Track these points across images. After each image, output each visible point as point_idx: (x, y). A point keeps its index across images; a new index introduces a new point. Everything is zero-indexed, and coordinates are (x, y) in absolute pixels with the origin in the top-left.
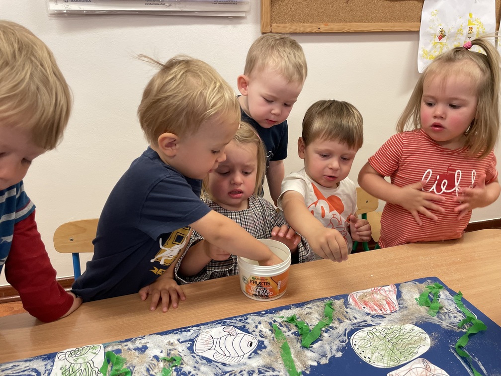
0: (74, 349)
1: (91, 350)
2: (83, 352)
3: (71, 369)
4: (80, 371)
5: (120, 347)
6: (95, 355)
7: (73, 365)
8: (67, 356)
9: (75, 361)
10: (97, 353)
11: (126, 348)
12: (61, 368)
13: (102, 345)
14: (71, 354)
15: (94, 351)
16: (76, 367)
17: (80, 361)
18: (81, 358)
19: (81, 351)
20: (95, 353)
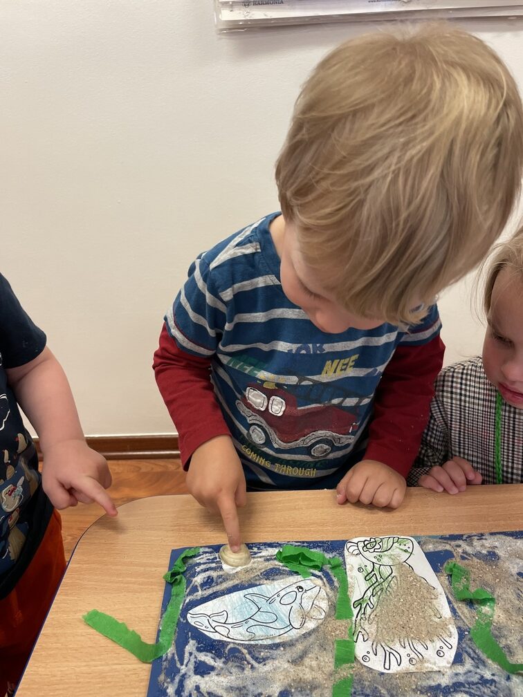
0: (368, 538)
1: (397, 545)
2: (385, 546)
3: (377, 573)
4: (395, 580)
5: (448, 547)
6: (407, 554)
7: (377, 566)
8: (361, 549)
9: (379, 560)
10: (410, 550)
11: (460, 550)
12: (359, 569)
13: (413, 539)
14: (365, 546)
15: (402, 547)
16: (386, 571)
17: (385, 560)
18: (385, 555)
19: (381, 544)
20: (406, 551)
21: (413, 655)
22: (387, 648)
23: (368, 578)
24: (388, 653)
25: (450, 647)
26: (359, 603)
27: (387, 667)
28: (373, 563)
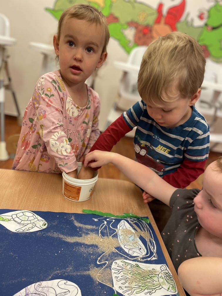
0: (171, 275)
1: (171, 286)
2: (169, 281)
3: (154, 275)
4: (152, 281)
6: (167, 289)
8: (164, 271)
9: (160, 277)
10: (169, 290)
12: (154, 269)
13: (177, 293)
14: (167, 273)
15: (170, 288)
16: (156, 279)
17: (161, 280)
18: (164, 280)
19: (170, 279)
20: (169, 289)
21: (119, 278)
22: (120, 271)
23: (151, 272)
24: (119, 270)
25: (124, 292)
26: (138, 266)
27: (113, 269)
28: (158, 275)
